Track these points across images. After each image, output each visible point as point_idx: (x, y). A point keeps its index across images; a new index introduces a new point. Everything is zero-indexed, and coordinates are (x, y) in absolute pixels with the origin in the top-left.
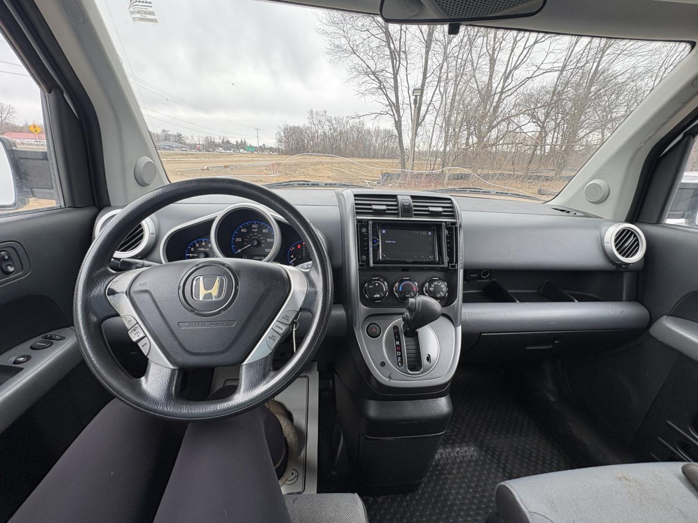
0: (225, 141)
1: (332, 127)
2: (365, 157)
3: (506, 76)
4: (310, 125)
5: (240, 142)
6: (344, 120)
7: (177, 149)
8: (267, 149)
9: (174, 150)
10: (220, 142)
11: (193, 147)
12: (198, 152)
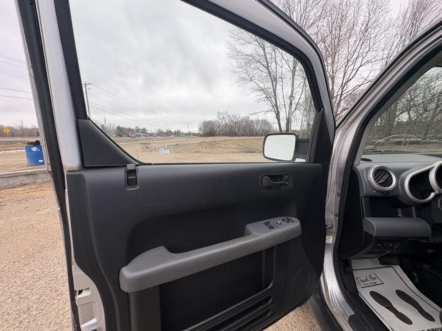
0: (168, 131)
1: (231, 120)
2: (250, 136)
3: (343, 86)
4: (218, 120)
5: (176, 131)
6: (238, 116)
7: (143, 137)
8: (192, 134)
9: (141, 137)
10: (166, 131)
11: (151, 135)
12: (154, 138)
